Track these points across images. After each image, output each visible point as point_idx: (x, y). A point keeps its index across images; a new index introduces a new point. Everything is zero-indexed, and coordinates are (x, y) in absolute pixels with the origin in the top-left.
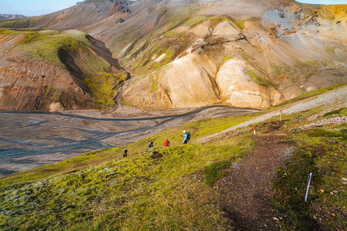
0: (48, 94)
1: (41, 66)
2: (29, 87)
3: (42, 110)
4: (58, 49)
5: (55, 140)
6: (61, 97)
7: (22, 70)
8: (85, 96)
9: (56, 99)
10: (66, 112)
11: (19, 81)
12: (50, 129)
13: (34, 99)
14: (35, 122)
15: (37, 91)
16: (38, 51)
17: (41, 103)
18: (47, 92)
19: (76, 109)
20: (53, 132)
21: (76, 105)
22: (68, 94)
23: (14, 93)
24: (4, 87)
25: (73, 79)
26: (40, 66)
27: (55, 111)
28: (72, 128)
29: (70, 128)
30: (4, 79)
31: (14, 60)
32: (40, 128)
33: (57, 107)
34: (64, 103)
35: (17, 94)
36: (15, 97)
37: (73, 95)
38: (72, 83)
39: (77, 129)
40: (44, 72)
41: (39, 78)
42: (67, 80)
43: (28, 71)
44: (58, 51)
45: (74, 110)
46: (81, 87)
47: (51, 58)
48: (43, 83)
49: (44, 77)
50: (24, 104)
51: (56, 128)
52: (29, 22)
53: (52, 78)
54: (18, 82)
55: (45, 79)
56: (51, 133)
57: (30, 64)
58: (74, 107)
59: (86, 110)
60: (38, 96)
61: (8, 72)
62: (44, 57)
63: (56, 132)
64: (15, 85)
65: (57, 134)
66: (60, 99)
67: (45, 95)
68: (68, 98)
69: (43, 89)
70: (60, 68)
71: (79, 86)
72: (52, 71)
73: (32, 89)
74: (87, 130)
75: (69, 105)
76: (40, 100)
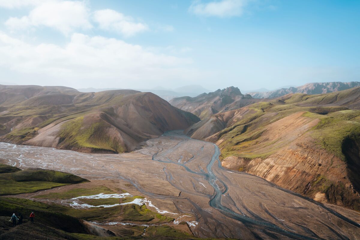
0: (319, 183)
1: (322, 155)
2: (304, 172)
3: (308, 196)
4: (344, 139)
5: (302, 228)
6: (328, 189)
7: (305, 156)
8: (355, 195)
9: (323, 189)
10: (328, 205)
11: (300, 165)
12: (304, 217)
13: (305, 184)
14: (296, 205)
15: (311, 177)
16: (324, 139)
17: (310, 189)
18: (318, 181)
19: (340, 206)
20: (305, 220)
21: (342, 202)
22: (337, 188)
23: (293, 174)
24: (287, 167)
25: (348, 173)
26: (320, 154)
27: (318, 201)
28: (323, 224)
29: (321, 222)
30: (289, 161)
31: (301, 145)
32: (297, 212)
33: (322, 198)
34: (330, 195)
35: (294, 176)
36: (292, 178)
37: (341, 190)
38: (345, 178)
39: (327, 226)
40: (321, 161)
41: (316, 165)
42: (340, 173)
43: (309, 158)
44: (343, 140)
45: (338, 205)
46: (353, 184)
47: (333, 147)
48: (317, 171)
49: (320, 165)
50: (296, 187)
51: (309, 218)
52: (337, 96)
53: (327, 168)
54: (298, 165)
55: (320, 167)
56: (302, 221)
57: (312, 151)
58: (338, 203)
59: (350, 210)
60: (309, 182)
61: (294, 155)
62: (327, 145)
63: (307, 222)
64: (295, 168)
65: (306, 223)
66: (327, 191)
67: (316, 182)
68: (336, 191)
69: (316, 176)
70: (338, 159)
71: (351, 182)
72: (330, 161)
73: (307, 174)
74: (336, 232)
75: (334, 199)
76: (310, 186)
